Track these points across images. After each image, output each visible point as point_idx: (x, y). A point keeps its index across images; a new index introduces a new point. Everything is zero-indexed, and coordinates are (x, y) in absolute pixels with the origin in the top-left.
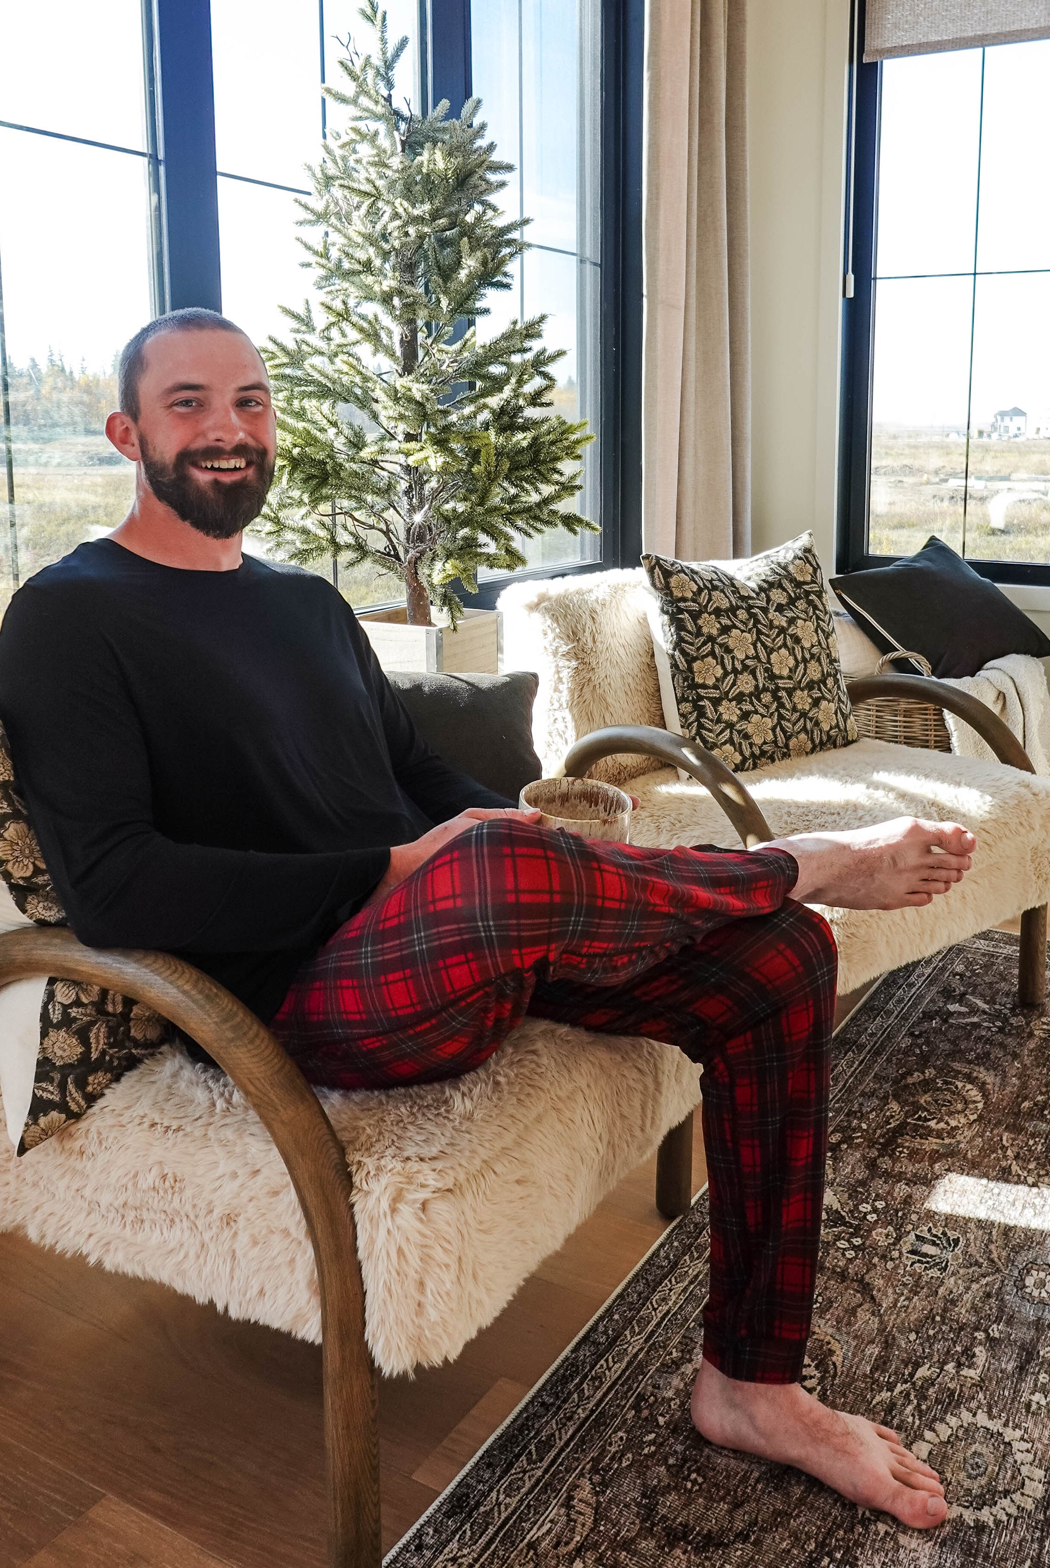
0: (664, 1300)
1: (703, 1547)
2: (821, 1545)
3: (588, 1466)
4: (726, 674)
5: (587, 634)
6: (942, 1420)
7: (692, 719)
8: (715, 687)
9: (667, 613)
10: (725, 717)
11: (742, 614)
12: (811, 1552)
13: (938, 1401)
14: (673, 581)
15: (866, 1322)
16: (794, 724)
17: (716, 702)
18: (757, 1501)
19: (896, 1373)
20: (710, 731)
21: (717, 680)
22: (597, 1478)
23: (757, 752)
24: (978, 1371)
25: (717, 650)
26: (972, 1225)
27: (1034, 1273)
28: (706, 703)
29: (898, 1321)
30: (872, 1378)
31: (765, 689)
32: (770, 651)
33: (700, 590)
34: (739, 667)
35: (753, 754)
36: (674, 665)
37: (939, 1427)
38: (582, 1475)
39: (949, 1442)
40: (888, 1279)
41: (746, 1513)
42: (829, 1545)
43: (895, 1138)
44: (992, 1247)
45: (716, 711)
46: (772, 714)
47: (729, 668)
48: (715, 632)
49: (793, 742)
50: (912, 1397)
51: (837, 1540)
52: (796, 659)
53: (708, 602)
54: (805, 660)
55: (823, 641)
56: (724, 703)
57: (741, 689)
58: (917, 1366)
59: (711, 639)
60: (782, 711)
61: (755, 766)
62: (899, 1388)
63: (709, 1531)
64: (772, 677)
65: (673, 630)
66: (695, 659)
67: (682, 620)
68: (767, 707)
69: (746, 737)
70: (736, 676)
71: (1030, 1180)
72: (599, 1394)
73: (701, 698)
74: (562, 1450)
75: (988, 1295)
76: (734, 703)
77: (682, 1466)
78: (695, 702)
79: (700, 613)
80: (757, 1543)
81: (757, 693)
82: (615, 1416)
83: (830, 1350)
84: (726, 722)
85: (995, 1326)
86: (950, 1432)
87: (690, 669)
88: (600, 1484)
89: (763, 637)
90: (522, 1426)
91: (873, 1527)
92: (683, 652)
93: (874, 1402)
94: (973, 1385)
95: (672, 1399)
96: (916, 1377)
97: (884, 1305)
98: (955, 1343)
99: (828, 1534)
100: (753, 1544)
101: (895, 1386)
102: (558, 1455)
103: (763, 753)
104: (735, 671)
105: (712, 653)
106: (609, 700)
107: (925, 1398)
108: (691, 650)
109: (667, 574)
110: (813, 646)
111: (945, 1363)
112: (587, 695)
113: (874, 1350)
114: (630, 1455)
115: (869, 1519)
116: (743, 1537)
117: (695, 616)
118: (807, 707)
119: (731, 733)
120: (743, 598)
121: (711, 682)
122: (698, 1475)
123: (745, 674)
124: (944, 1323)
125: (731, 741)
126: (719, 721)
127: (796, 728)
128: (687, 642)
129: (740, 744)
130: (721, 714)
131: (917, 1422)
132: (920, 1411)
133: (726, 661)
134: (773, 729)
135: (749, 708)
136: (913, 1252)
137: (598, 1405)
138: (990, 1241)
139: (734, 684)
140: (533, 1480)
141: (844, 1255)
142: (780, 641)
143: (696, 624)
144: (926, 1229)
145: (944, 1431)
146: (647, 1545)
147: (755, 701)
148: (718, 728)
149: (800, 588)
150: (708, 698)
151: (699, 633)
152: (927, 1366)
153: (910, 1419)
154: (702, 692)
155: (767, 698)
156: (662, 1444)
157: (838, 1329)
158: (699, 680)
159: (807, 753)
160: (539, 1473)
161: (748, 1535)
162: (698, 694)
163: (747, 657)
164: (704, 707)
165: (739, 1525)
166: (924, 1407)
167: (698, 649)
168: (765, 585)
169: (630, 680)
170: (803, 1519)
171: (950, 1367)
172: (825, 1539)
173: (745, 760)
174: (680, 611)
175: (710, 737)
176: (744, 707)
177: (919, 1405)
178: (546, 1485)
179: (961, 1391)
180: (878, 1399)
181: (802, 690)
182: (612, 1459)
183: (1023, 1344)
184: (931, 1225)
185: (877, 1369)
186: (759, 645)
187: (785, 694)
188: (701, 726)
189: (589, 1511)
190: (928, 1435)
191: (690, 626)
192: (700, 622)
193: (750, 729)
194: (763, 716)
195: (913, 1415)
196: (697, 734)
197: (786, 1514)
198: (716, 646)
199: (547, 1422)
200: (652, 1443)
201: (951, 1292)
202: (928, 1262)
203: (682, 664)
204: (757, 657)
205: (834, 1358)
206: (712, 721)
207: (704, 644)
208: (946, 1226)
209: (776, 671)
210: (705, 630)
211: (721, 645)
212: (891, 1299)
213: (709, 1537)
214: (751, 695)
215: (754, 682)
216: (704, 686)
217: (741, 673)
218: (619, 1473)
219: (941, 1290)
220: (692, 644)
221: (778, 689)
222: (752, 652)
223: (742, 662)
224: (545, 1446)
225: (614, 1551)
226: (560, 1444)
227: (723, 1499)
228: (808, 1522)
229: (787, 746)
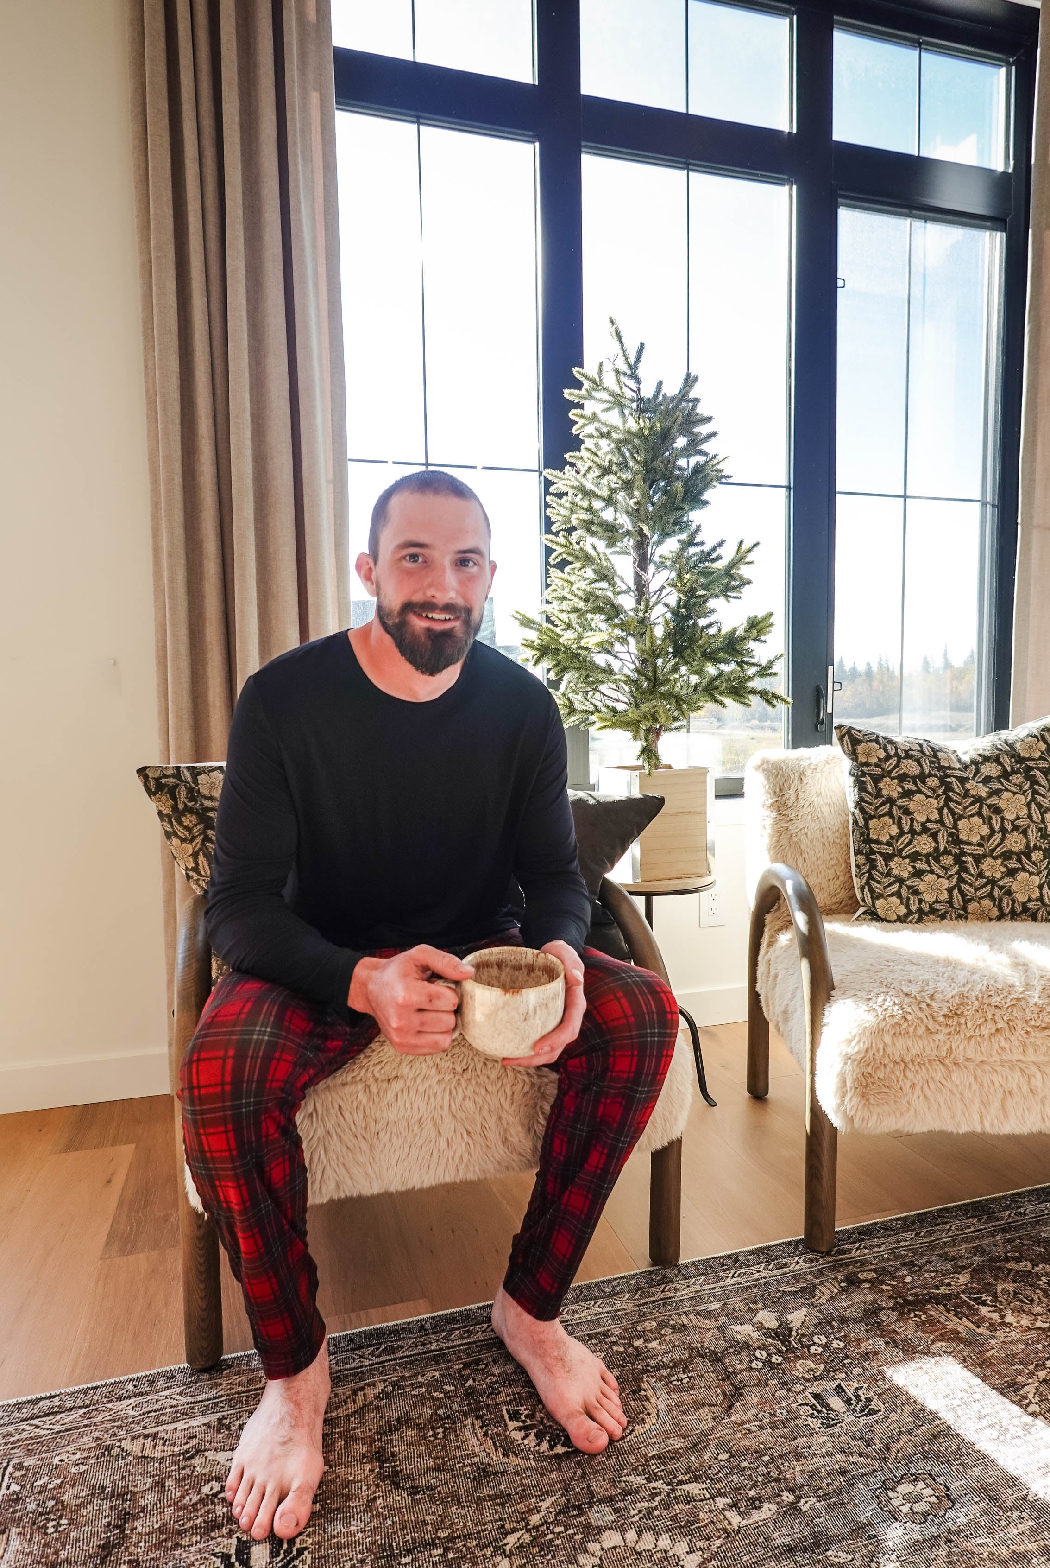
0: (575, 1312)
1: (385, 1477)
2: (451, 1539)
3: (395, 1379)
4: (902, 833)
5: (792, 791)
6: (657, 1534)
7: (864, 871)
8: (888, 844)
9: (853, 775)
10: (895, 872)
11: (932, 782)
12: (439, 1538)
13: (674, 1518)
14: (860, 748)
15: (701, 1421)
16: (977, 889)
17: (888, 858)
18: (454, 1476)
19: (670, 1473)
20: (879, 882)
21: (892, 837)
22: (389, 1389)
23: (927, 909)
24: (744, 1522)
25: (895, 810)
26: (908, 1409)
27: (921, 1485)
28: (878, 857)
29: (728, 1437)
30: (646, 1461)
31: (946, 852)
32: (957, 818)
33: (888, 757)
34: (918, 828)
35: (920, 910)
36: (855, 822)
37: (648, 1537)
38: (385, 1381)
39: (639, 1554)
40: (764, 1402)
41: (436, 1478)
42: (455, 1543)
43: (929, 1301)
44: (904, 1438)
45: (887, 866)
46: (951, 876)
47: (906, 828)
48: (895, 795)
49: (972, 906)
50: (658, 1499)
51: (464, 1545)
52: (992, 828)
53: (894, 768)
54: (1003, 830)
55: (1036, 816)
56: (896, 859)
57: (918, 849)
58: (696, 1479)
59: (891, 801)
60: (964, 875)
61: (919, 920)
62: (659, 1484)
63: (401, 1471)
64: (957, 841)
65: (856, 790)
66: (872, 817)
67: (864, 782)
68: (946, 869)
69: (916, 892)
70: (912, 836)
71: (1033, 1408)
72: (459, 1342)
73: (873, 852)
74: (395, 1359)
75: (843, 1472)
76: (907, 861)
77: (442, 1419)
78: (867, 855)
79: (882, 776)
80: (416, 1502)
81: (936, 855)
82: (449, 1361)
83: (643, 1419)
84: (895, 877)
85: (815, 1500)
86: (650, 1547)
87: (867, 826)
88: (386, 1393)
89: (951, 804)
90: (394, 1332)
91: (499, 1558)
92: (862, 810)
93: (624, 1479)
94: (725, 1530)
95: (494, 1375)
96: (683, 1487)
97: (733, 1418)
98: (755, 1485)
99: (465, 1536)
100: (413, 1500)
101: (656, 1480)
102: (390, 1360)
103: (933, 911)
104: (912, 832)
105: (890, 814)
106: (803, 847)
107: (667, 1507)
108: (870, 809)
109: (855, 742)
110: (1018, 818)
111: (723, 1495)
112: (784, 842)
113: (677, 1444)
114: (424, 1390)
115: (504, 1551)
116: (415, 1490)
117: (876, 779)
118: (998, 875)
119: (900, 887)
120: (941, 768)
121: (885, 838)
122: (444, 1432)
123: (924, 835)
124: (766, 1466)
125: (898, 894)
126: (889, 874)
127: (978, 893)
128: (866, 802)
129: (908, 899)
130: (891, 869)
131: (637, 1518)
132: (649, 1513)
133: (904, 822)
134: (950, 891)
135: (925, 867)
136: (816, 1396)
137: (448, 1348)
138: (910, 1432)
139: (910, 843)
140: (360, 1364)
141: (751, 1362)
142: (974, 809)
143: (876, 786)
144: (856, 1385)
145: (647, 1542)
146: (360, 1448)
147: (932, 861)
148: (888, 881)
149: (1021, 763)
150: (881, 854)
151: (878, 795)
152: (704, 1486)
153: (633, 1512)
154: (875, 847)
155: (947, 860)
156: (449, 1397)
157: (670, 1410)
158: (873, 836)
159: (991, 920)
160: (367, 1363)
161: (418, 1493)
162: (871, 849)
163: (928, 820)
164: (875, 860)
165: (422, 1482)
166: (656, 1513)
167: (877, 808)
168: (980, 759)
169: (830, 834)
170: (463, 1512)
171: (721, 1502)
172: (459, 1537)
173: (910, 913)
174: (864, 774)
175: (878, 887)
176: (918, 866)
177: (656, 1508)
178: (361, 1372)
179: (706, 1526)
180: (631, 1478)
181: (995, 858)
182: (412, 1384)
183: (821, 1532)
184: (865, 1386)
185: (660, 1458)
186: (946, 811)
187: (970, 859)
188: (871, 877)
189: (360, 1404)
190: (631, 1535)
191: (870, 787)
192: (881, 785)
193: (922, 886)
194: (939, 876)
195: (640, 1512)
196: (866, 884)
197: (458, 1500)
198: (894, 807)
199: (410, 1338)
200: (446, 1392)
201: (809, 1447)
202: (819, 1412)
203: (861, 822)
204: (941, 822)
205: (637, 1427)
206: (882, 874)
207: (882, 804)
208: (880, 1395)
209: (963, 837)
210: (885, 792)
211: (900, 807)
212: (745, 1418)
213: (396, 1473)
214: (928, 855)
215: (933, 844)
216: (877, 842)
217: (920, 834)
218: (405, 1395)
219: (801, 1441)
220: (871, 804)
221: (963, 853)
222: (935, 816)
223: (923, 824)
224: (391, 1350)
225: (340, 1437)
226: (400, 1354)
227: (436, 1458)
228: (464, 1518)
229: (965, 908)
